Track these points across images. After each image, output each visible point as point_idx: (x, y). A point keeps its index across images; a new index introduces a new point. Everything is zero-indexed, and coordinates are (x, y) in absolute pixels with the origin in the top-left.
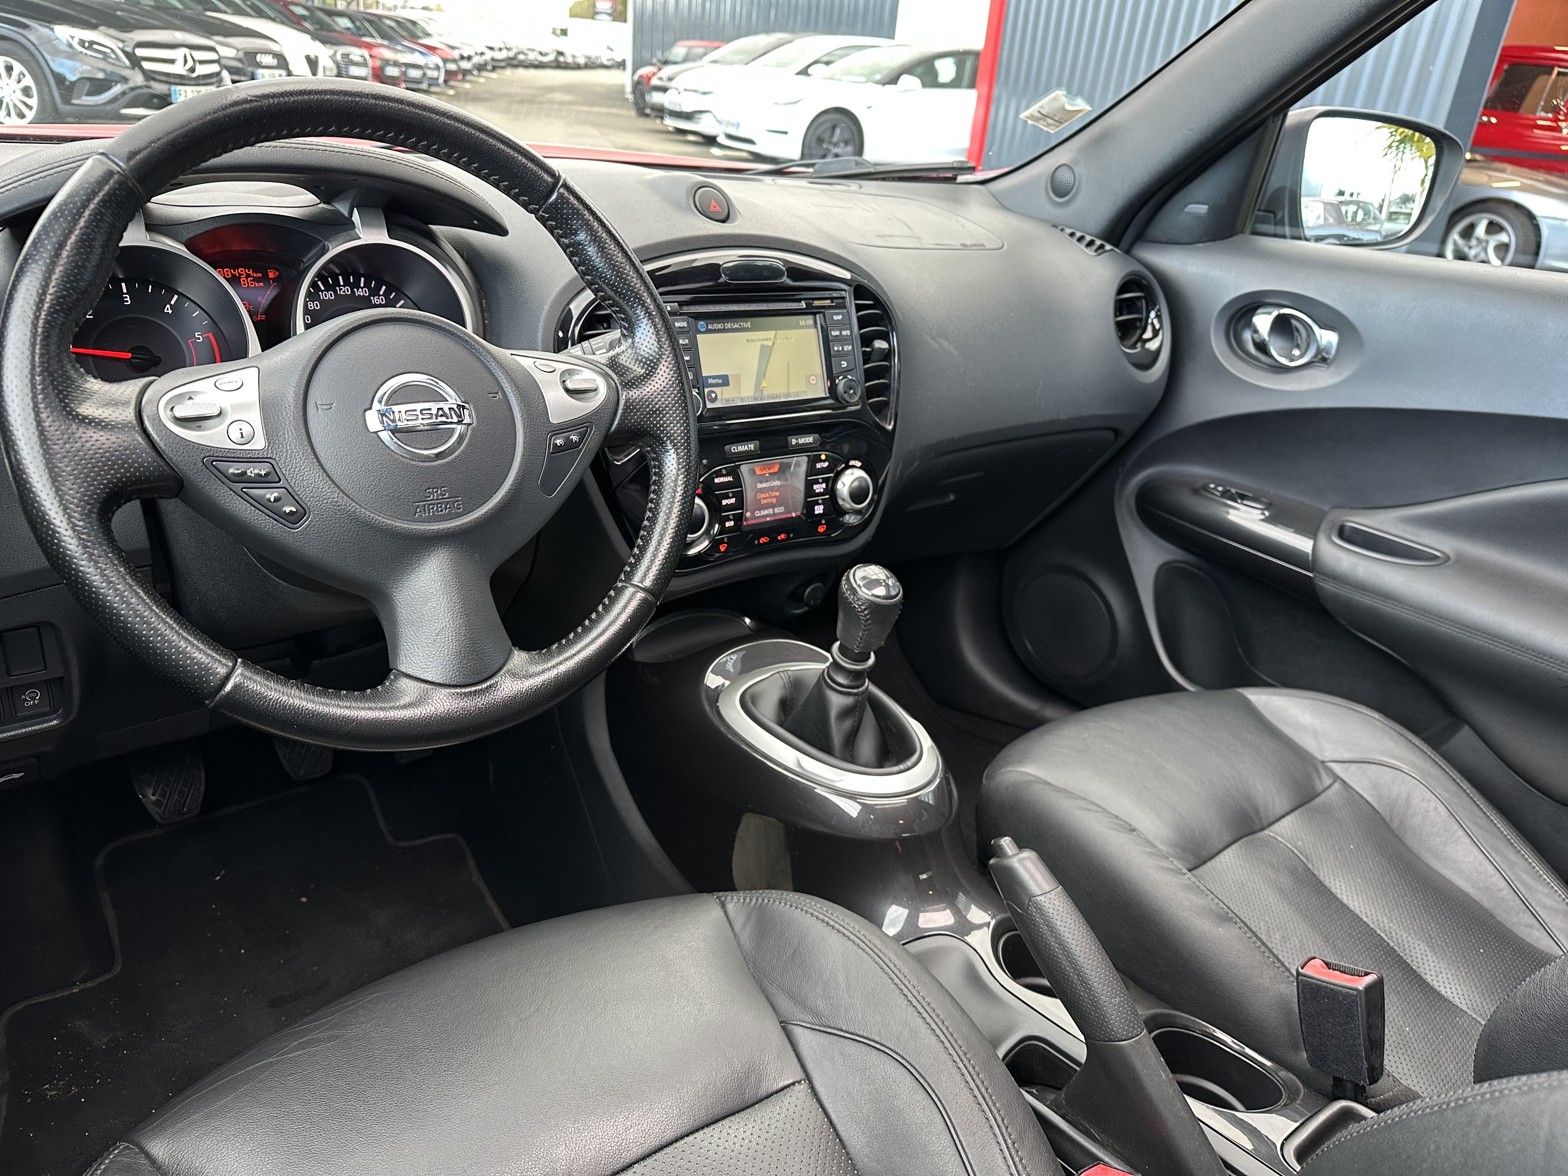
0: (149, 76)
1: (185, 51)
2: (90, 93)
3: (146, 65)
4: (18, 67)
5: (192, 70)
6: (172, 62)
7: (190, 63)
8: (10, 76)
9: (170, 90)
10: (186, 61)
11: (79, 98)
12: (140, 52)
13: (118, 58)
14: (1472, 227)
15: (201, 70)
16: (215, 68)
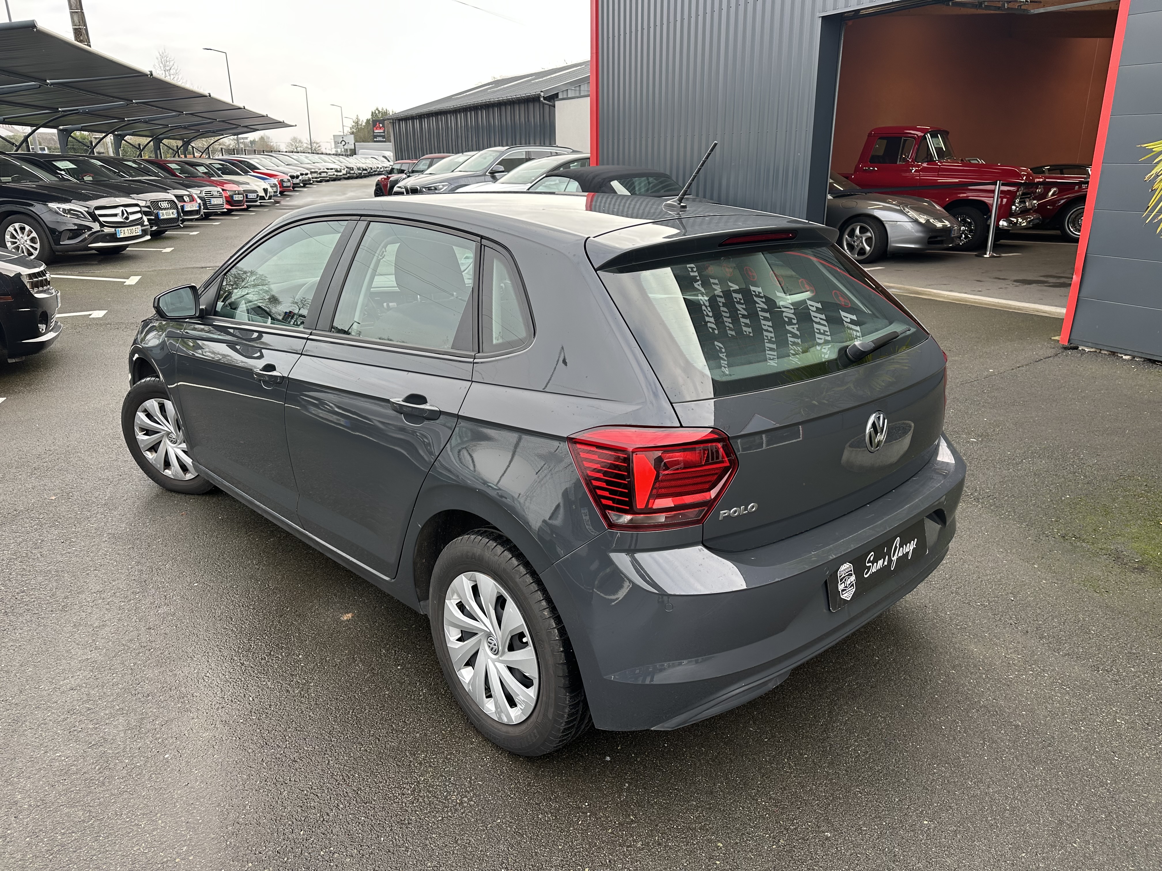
0: (102, 225)
1: (122, 208)
2: (70, 238)
3: (101, 219)
4: (27, 228)
5: (127, 218)
6: (115, 215)
7: (126, 215)
8: (23, 233)
9: (115, 230)
10: (123, 214)
11: (63, 241)
12: (97, 212)
13: (85, 217)
14: (853, 231)
15: (132, 218)
16: (139, 215)
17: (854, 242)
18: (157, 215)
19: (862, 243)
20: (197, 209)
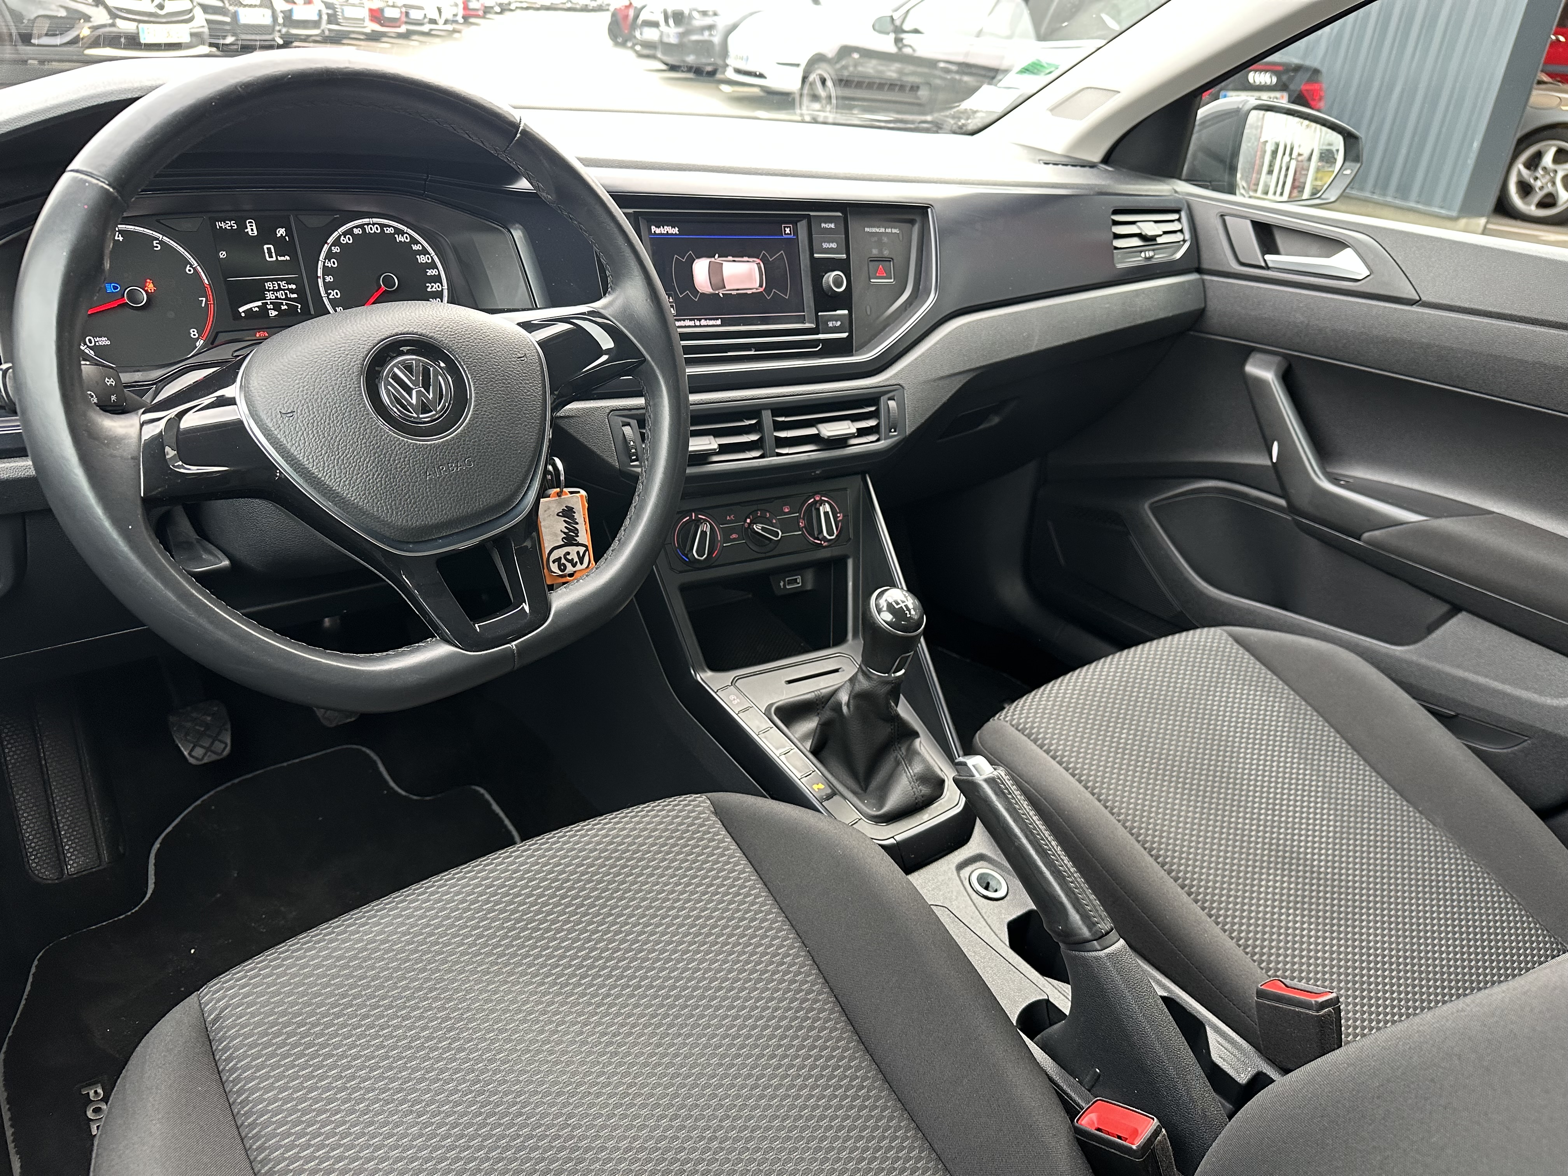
17: (1536, 179)
18: (235, 16)
19: (1554, 183)
20: (316, 18)
